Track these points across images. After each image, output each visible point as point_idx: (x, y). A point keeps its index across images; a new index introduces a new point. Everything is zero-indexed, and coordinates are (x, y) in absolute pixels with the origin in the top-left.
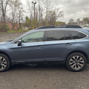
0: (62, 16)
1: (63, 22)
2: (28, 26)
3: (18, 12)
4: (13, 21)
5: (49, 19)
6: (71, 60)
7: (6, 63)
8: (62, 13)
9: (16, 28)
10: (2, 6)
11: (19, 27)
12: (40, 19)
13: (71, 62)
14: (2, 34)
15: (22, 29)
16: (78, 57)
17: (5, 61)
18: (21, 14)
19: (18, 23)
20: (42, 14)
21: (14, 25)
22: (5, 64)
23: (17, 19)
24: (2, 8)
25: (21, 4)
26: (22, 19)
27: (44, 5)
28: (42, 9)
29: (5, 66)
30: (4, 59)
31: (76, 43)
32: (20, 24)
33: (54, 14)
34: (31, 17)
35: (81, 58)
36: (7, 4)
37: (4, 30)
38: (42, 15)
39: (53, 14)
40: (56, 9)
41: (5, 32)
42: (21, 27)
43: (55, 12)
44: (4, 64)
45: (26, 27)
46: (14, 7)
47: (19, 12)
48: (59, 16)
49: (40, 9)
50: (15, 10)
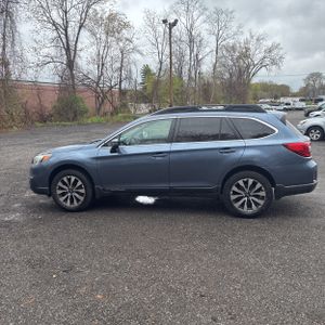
0: (274, 62)
1: (282, 86)
2: (150, 102)
3: (115, 52)
4: (98, 84)
5: (227, 76)
6: (234, 188)
7: (83, 191)
8: (275, 52)
9: (108, 107)
10: (66, 35)
11: (117, 103)
12: (193, 75)
13: (235, 193)
14: (65, 126)
15: (129, 111)
16: (251, 181)
17: (80, 187)
18: (125, 60)
19: (116, 89)
20: (200, 57)
21: (102, 96)
22: (81, 194)
23: (111, 77)
24: (64, 40)
25: (126, 25)
26: (129, 78)
27: (206, 26)
28: (199, 39)
29: (82, 198)
30: (80, 183)
31: (245, 147)
32: (123, 93)
33: (245, 55)
34: (160, 69)
35: (259, 185)
36: (80, 28)
37: (71, 115)
38: (198, 62)
39: (239, 58)
40: (252, 37)
41: (73, 120)
42: (125, 106)
43: (247, 49)
44: (78, 193)
45: (143, 105)
46: (104, 37)
47: (118, 53)
48: (262, 65)
49: (191, 41)
50: (107, 46)
